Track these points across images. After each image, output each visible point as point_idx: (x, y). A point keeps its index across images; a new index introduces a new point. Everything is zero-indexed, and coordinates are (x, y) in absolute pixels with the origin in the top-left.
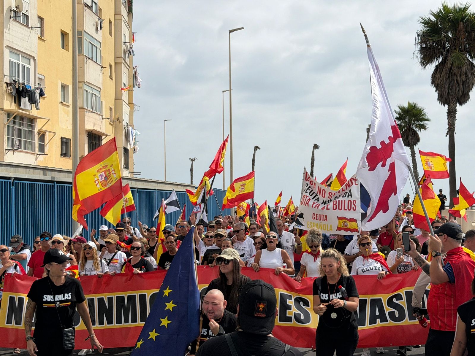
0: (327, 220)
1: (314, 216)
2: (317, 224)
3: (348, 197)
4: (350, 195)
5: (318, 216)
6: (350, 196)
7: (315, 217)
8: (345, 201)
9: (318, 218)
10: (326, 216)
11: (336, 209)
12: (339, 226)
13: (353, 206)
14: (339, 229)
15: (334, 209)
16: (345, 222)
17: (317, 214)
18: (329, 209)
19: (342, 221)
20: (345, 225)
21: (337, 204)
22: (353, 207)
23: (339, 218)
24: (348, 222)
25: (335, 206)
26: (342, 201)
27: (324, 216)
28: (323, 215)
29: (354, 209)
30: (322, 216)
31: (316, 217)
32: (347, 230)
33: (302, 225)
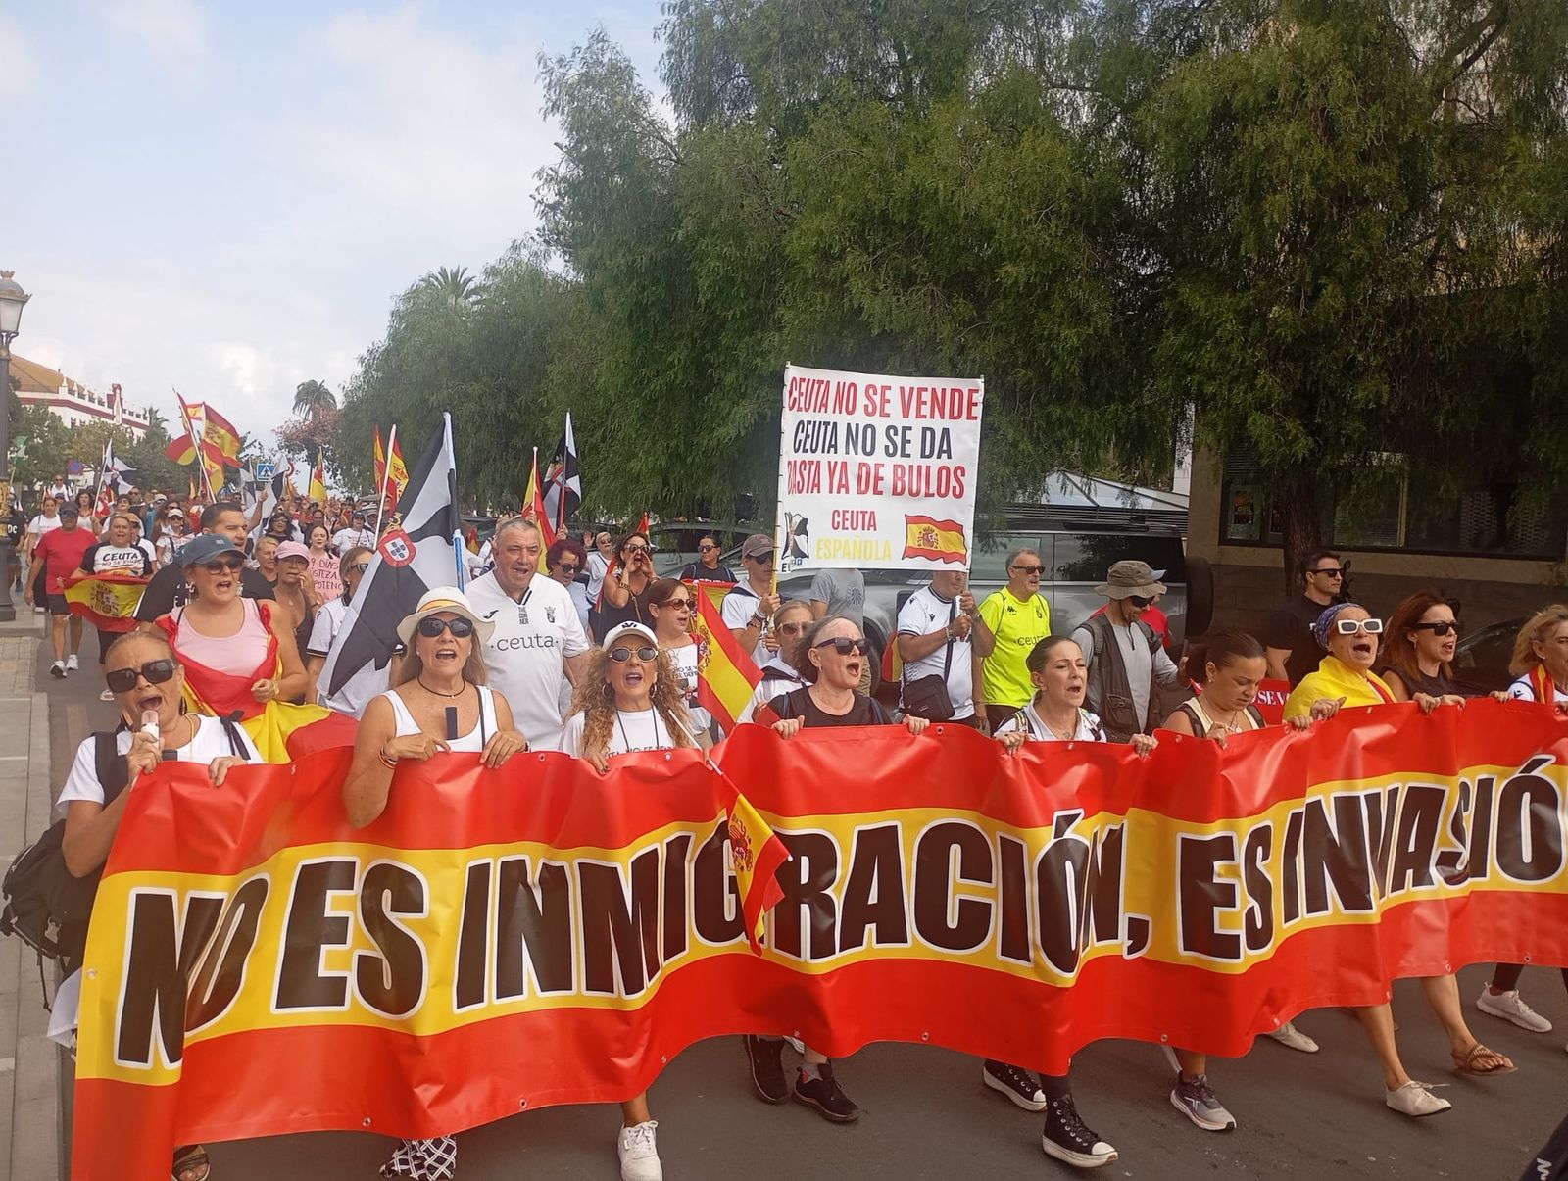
0: (875, 526)
1: (837, 520)
2: (846, 542)
3: (939, 457)
4: (944, 452)
5: (848, 516)
6: (944, 455)
7: (841, 520)
8: (928, 468)
9: (848, 524)
10: (872, 513)
11: (902, 493)
12: (911, 544)
13: (953, 483)
14: (909, 552)
16: (928, 532)
17: (844, 512)
18: (881, 493)
19: (916, 529)
20: (928, 540)
21: (906, 479)
22: (954, 488)
23: (911, 520)
24: (936, 531)
25: (898, 484)
26: (920, 467)
27: (867, 516)
28: (864, 513)
29: (958, 492)
30: (861, 515)
31: (844, 520)
32: (932, 556)
33: (803, 555)
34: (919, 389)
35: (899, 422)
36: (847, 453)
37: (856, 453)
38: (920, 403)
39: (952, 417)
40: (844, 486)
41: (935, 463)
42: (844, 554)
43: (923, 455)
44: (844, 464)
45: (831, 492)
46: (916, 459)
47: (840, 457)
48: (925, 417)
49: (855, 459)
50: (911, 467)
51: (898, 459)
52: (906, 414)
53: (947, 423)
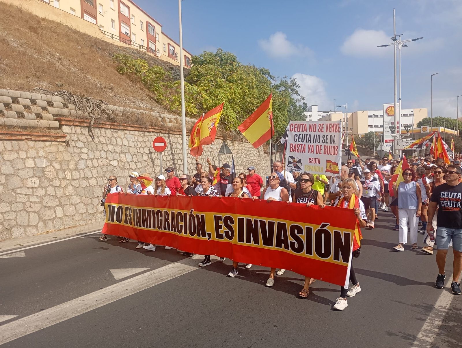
0: (319, 163)
1: (310, 160)
2: (313, 166)
5: (313, 160)
9: (313, 162)
11: (325, 154)
15: (324, 154)
17: (312, 158)
18: (321, 153)
21: (327, 150)
25: (325, 151)
26: (330, 146)
27: (318, 160)
30: (316, 159)
33: (301, 169)
35: (325, 134)
36: (313, 142)
37: (316, 142)
38: (330, 128)
40: (312, 151)
41: (333, 145)
42: (312, 170)
43: (330, 143)
44: (313, 146)
45: (309, 153)
46: (329, 144)
47: (312, 143)
49: (315, 144)
51: (325, 144)
52: (327, 131)
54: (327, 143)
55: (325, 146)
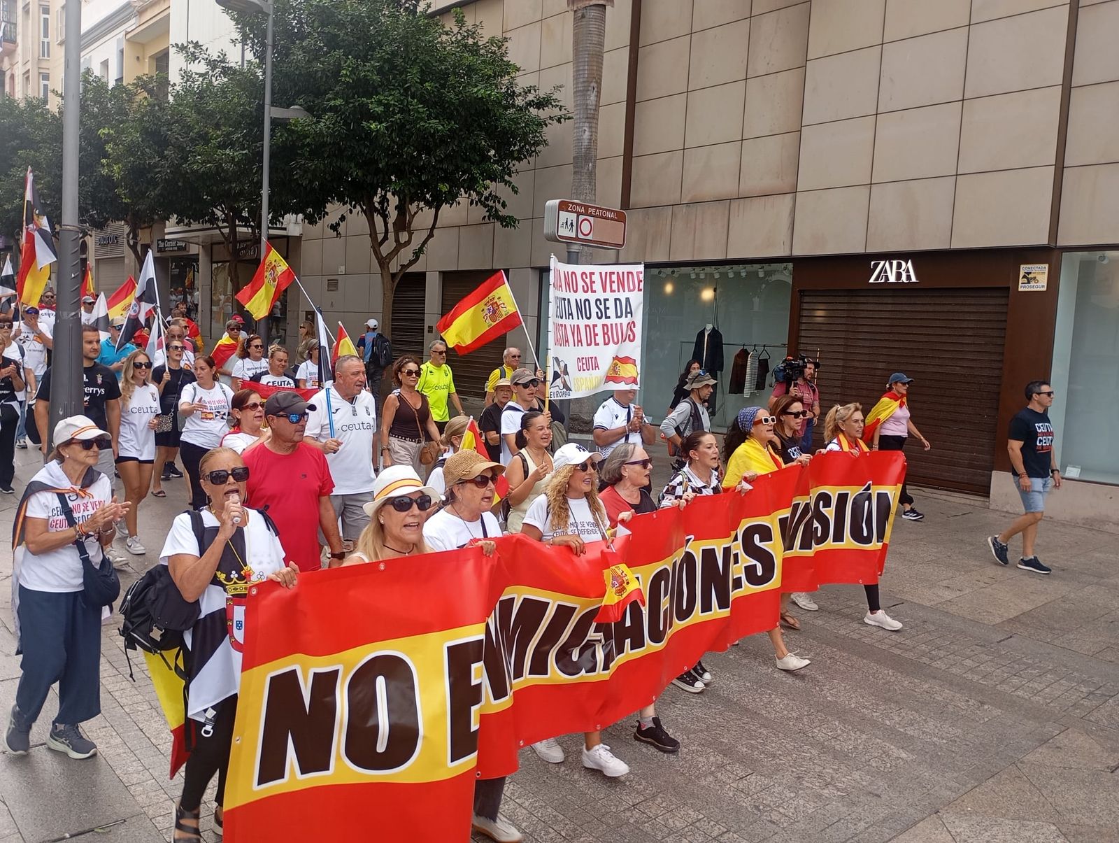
0: (598, 367)
1: (580, 364)
2: (586, 378)
3: (626, 317)
4: (629, 313)
5: (584, 361)
6: (629, 315)
8: (621, 324)
10: (596, 358)
11: (609, 343)
15: (605, 344)
17: (582, 358)
18: (598, 344)
22: (630, 336)
25: (606, 336)
26: (616, 324)
27: (593, 360)
28: (592, 358)
29: (632, 338)
30: (590, 360)
31: (583, 364)
34: (610, 273)
35: (602, 296)
37: (583, 319)
38: (612, 282)
39: (629, 290)
40: (580, 341)
43: (617, 317)
44: (578, 327)
46: (613, 320)
47: (575, 321)
48: (614, 291)
49: (583, 323)
50: (611, 325)
51: (604, 321)
52: (604, 291)
53: (627, 294)
54: (609, 317)
55: (604, 325)
